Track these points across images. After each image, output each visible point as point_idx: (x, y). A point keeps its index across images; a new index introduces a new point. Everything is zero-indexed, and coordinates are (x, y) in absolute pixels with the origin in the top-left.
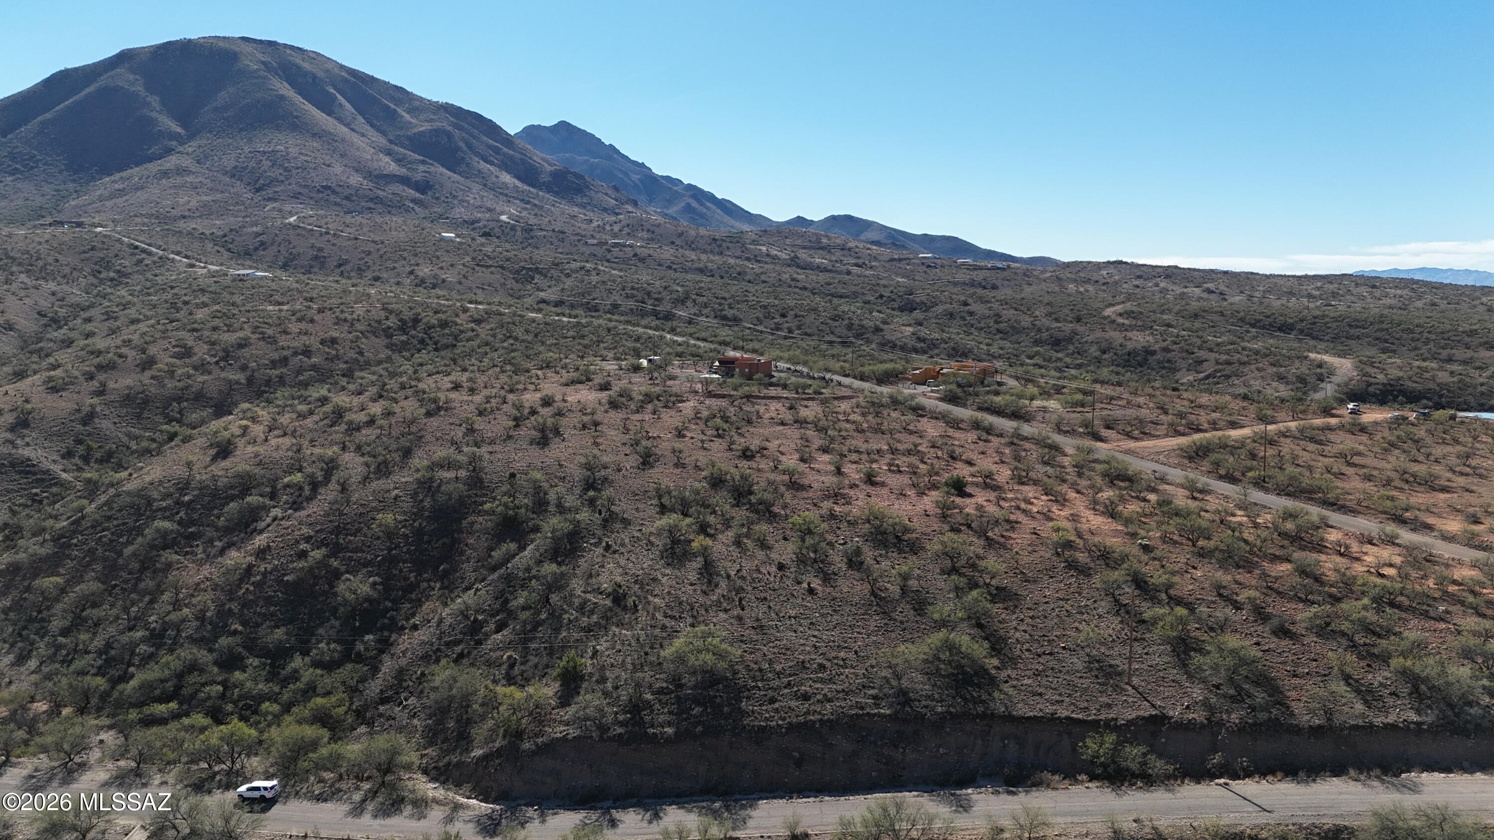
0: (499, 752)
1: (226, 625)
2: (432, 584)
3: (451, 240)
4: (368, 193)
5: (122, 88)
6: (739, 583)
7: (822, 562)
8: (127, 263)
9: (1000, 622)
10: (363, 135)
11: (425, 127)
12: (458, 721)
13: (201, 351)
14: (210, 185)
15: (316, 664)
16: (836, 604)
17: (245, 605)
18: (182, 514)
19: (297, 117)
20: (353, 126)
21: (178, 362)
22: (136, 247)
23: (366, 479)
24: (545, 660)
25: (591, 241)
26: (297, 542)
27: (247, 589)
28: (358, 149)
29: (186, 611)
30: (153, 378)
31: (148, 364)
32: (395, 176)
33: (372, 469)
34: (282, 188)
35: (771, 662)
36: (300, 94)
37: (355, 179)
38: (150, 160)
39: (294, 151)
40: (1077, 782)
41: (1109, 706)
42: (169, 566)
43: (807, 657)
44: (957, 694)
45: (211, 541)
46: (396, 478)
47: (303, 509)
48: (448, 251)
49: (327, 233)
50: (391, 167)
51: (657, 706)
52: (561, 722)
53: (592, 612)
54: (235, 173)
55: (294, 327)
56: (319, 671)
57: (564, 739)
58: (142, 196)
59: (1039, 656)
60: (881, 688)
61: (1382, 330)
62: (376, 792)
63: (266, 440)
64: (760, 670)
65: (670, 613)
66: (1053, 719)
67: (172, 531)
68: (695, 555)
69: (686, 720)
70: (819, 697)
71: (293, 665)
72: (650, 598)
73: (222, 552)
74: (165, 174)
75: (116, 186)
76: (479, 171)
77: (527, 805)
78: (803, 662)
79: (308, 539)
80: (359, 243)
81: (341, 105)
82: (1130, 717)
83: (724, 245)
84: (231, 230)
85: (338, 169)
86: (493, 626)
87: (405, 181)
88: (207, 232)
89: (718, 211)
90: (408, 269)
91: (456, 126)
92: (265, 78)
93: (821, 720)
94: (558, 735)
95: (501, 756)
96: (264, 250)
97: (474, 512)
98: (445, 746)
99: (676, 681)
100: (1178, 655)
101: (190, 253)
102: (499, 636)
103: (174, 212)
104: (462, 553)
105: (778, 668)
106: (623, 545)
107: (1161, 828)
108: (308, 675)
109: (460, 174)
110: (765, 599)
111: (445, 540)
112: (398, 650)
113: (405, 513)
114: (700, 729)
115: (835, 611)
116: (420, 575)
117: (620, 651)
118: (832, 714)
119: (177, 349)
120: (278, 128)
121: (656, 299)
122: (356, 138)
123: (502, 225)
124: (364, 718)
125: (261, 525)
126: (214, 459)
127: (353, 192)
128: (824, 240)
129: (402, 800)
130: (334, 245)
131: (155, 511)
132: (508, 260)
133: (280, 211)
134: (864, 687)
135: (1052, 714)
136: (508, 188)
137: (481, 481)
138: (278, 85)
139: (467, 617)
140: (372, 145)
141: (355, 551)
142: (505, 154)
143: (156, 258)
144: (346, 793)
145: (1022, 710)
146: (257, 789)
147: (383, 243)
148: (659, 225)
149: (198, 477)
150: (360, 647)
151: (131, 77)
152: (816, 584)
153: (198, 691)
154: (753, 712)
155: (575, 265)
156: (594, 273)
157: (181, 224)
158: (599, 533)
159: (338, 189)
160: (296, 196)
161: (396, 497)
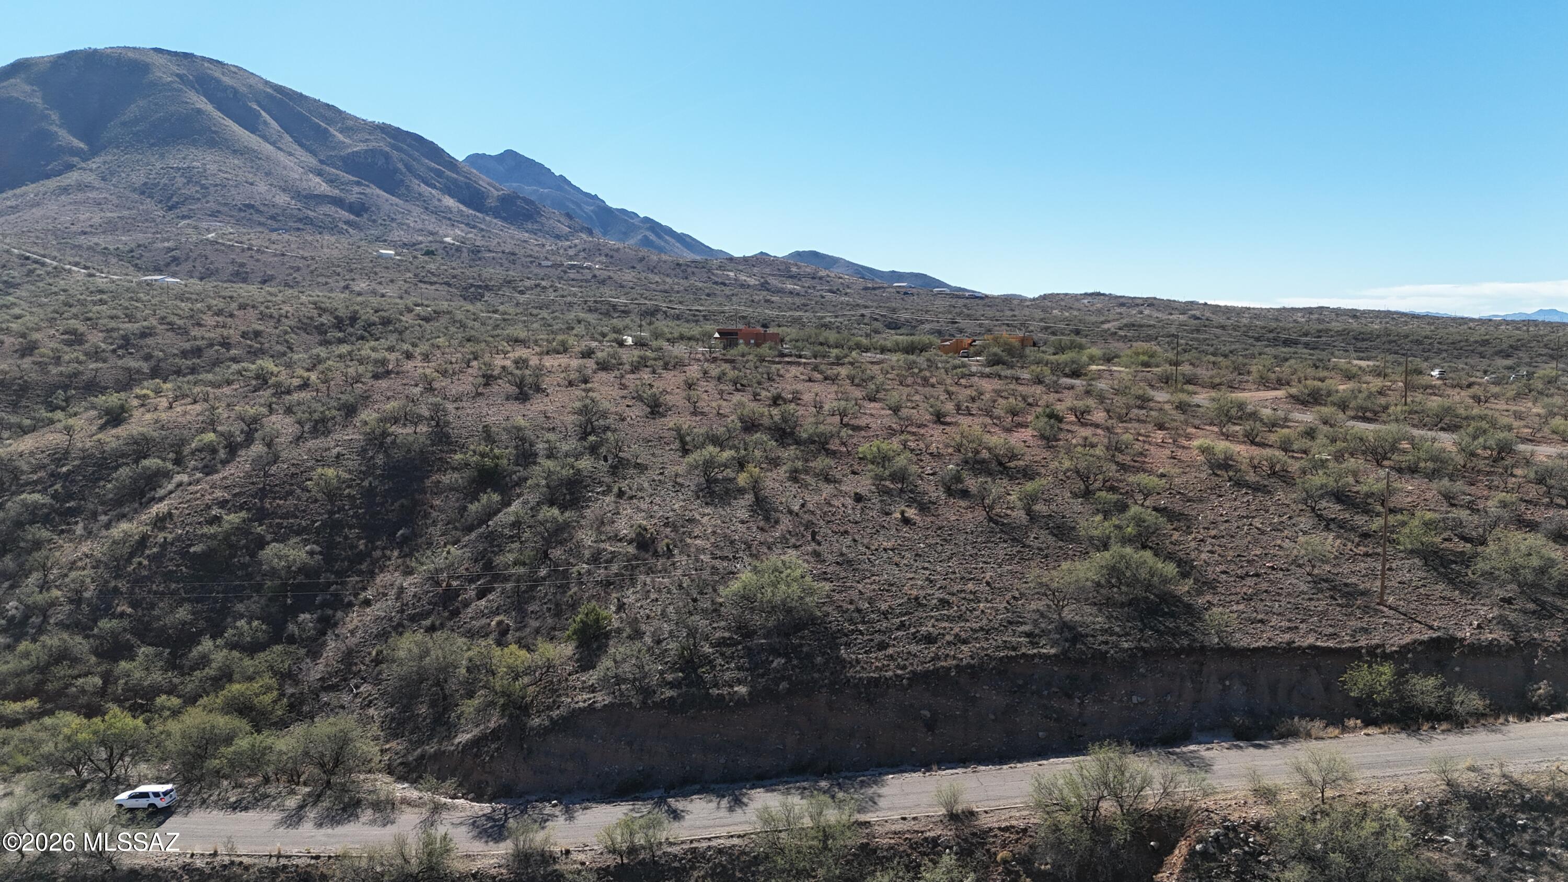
0: (495, 734)
1: (109, 607)
2: (388, 553)
3: (389, 257)
4: (295, 212)
5: (17, 99)
6: (807, 517)
7: (911, 491)
8: (16, 274)
9: (1171, 543)
10: (290, 154)
11: (361, 147)
12: (433, 704)
13: (95, 338)
14: (115, 201)
15: (233, 646)
16: (946, 534)
17: (138, 581)
18: (58, 486)
19: (215, 132)
20: (279, 145)
21: (66, 349)
22: (28, 258)
23: (298, 439)
24: (550, 621)
25: (545, 263)
26: (209, 507)
27: (140, 563)
28: (285, 168)
29: (56, 593)
30: (34, 363)
31: (28, 349)
32: (327, 196)
33: (306, 428)
34: (199, 205)
35: (871, 601)
36: (219, 110)
37: (282, 199)
38: (48, 177)
39: (212, 168)
40: (1345, 729)
41: (1365, 631)
42: (37, 545)
43: (922, 593)
44: (1145, 625)
45: (94, 515)
46: (336, 436)
47: (217, 472)
48: (387, 268)
49: (249, 249)
50: (321, 186)
51: (720, 661)
52: (583, 689)
53: (609, 561)
54: (145, 190)
55: (209, 320)
56: (236, 654)
57: (591, 709)
58: (37, 212)
59: (1242, 578)
60: (1035, 623)
61: (1390, 342)
62: (319, 796)
63: (171, 408)
64: (859, 611)
65: (719, 553)
66: (1290, 650)
67: (44, 505)
68: (742, 491)
69: (763, 676)
70: (948, 638)
71: (200, 648)
72: (689, 541)
73: (108, 526)
74: (65, 190)
75: (9, 203)
76: (420, 194)
77: (542, 800)
78: (917, 598)
79: (223, 504)
80: (286, 259)
81: (265, 122)
82: (1403, 642)
83: (689, 270)
84: (139, 246)
85: (262, 187)
86: (473, 593)
87: (338, 202)
88: (111, 248)
89: (678, 244)
90: (342, 284)
91: (394, 147)
92: (180, 90)
93: (957, 666)
94: (581, 704)
95: (499, 738)
96: (177, 265)
97: (439, 470)
98: (415, 737)
99: (744, 631)
100: (1435, 570)
101: (90, 264)
102: (483, 602)
103: (74, 228)
104: (426, 516)
105: (884, 607)
106: (641, 489)
107: (1516, 776)
108: (219, 657)
109: (398, 196)
110: (846, 532)
111: (403, 501)
112: (343, 630)
113: (350, 472)
114: (784, 685)
115: (945, 540)
116: (373, 543)
117: (657, 600)
118: (972, 657)
119: (66, 337)
120: (194, 143)
121: (623, 312)
122: (281, 156)
123: (446, 247)
124: (300, 713)
125: (161, 492)
126: (102, 428)
127: (279, 211)
128: (794, 269)
129: (358, 803)
130: (258, 260)
131: (22, 486)
132: (454, 277)
133: (196, 228)
134: (1010, 623)
135: (1289, 643)
136: (451, 212)
137: (448, 436)
138: (195, 98)
139: (438, 584)
140: (300, 164)
141: (286, 516)
142: (448, 178)
143: (50, 269)
144: (274, 799)
145: (1242, 641)
146: (145, 795)
147: (313, 259)
148: (618, 250)
149: (80, 445)
150: (292, 628)
151: (28, 88)
152: (911, 513)
153: (67, 686)
154: (858, 661)
155: (528, 283)
156: (551, 290)
157: (82, 240)
158: (607, 480)
159: (262, 208)
160: (214, 214)
161: (338, 456)
